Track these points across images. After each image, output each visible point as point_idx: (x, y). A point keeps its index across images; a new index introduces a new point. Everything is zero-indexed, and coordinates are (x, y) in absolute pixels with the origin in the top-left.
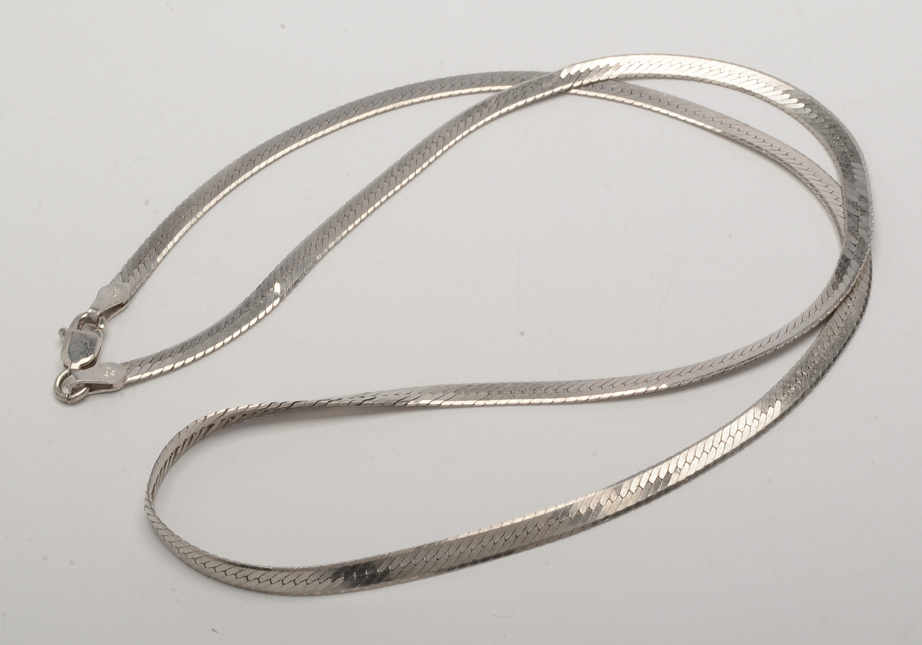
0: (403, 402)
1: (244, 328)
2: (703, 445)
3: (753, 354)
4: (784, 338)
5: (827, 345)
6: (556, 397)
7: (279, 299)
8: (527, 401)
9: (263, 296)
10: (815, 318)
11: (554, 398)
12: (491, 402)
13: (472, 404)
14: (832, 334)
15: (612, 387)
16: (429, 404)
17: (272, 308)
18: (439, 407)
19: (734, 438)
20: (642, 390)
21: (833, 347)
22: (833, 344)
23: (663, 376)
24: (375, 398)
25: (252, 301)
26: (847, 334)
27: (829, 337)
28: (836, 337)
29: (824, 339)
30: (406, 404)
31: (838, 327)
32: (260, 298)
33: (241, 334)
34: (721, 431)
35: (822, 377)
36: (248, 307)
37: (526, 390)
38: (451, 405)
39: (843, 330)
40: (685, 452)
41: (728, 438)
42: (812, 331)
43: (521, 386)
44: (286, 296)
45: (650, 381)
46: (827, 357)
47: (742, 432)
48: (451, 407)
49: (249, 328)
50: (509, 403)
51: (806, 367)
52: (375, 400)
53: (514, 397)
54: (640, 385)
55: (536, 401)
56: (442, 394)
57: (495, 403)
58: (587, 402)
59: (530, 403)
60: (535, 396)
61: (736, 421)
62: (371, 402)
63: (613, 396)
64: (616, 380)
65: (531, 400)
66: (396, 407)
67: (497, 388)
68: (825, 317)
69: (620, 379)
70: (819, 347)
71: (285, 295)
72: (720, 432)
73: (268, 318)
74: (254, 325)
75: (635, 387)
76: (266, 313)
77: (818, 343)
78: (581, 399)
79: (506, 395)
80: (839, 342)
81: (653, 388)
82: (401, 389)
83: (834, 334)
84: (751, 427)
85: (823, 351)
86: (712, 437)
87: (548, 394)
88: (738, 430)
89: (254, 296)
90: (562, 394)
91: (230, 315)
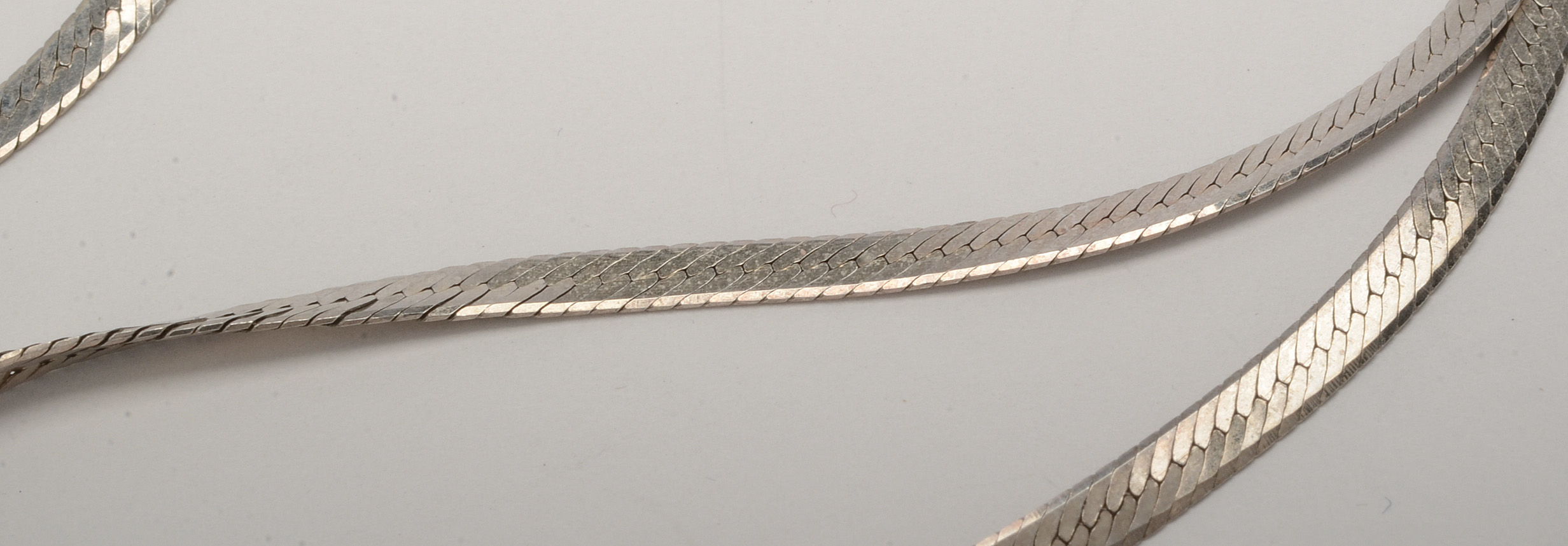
0: (444, 311)
1: (47, 116)
2: (1213, 411)
3: (1316, 151)
4: (1391, 103)
5: (1497, 116)
6: (829, 283)
7: (132, 36)
8: (755, 295)
9: (93, 28)
10: (1464, 46)
11: (823, 285)
12: (666, 301)
13: (619, 306)
14: (1507, 85)
15: (968, 250)
16: (509, 313)
17: (115, 59)
18: (536, 318)
19: (1288, 385)
20: (1046, 257)
21: (1514, 121)
22: (1514, 113)
23: (1097, 215)
24: (376, 300)
25: (67, 42)
26: (1545, 85)
27: (1502, 92)
28: (1519, 93)
29: (1490, 102)
30: (454, 315)
31: (1522, 65)
32: (86, 33)
33: (41, 130)
34: (1255, 368)
35: (1494, 204)
36: (57, 58)
37: (752, 264)
38: (566, 311)
39: (1533, 75)
40: (1168, 435)
41: (1274, 386)
42: (1455, 80)
43: (741, 252)
44: (152, 23)
45: (1064, 230)
46: (1502, 149)
47: (1308, 368)
48: (566, 316)
49: (61, 113)
50: (712, 300)
51: (1452, 179)
52: (373, 308)
53: (722, 286)
54: (1040, 242)
55: (780, 293)
56: (540, 283)
57: (676, 302)
58: (907, 291)
59: (765, 299)
60: (776, 279)
61: (1291, 338)
62: (362, 316)
63: (971, 274)
64: (977, 231)
65: (767, 292)
66: (429, 323)
67: (680, 261)
68: (1487, 41)
69: (987, 225)
70: (1480, 123)
71: (148, 23)
72: (1253, 372)
73: (107, 84)
74: (73, 106)
75: (1027, 249)
76: (101, 74)
77: (1477, 109)
78: (893, 287)
79: (703, 279)
80: (1528, 105)
81: (1074, 251)
82: (441, 272)
83: (1513, 84)
84: (1327, 351)
85: (1490, 132)
86: (1232, 388)
87: (809, 275)
88: (1297, 364)
89: (71, 29)
90: (843, 273)
91: (14, 83)
